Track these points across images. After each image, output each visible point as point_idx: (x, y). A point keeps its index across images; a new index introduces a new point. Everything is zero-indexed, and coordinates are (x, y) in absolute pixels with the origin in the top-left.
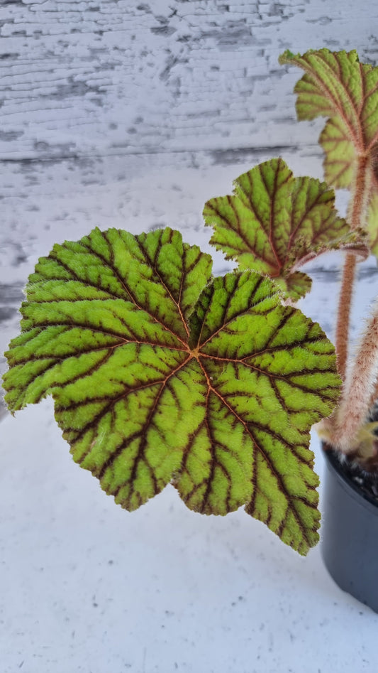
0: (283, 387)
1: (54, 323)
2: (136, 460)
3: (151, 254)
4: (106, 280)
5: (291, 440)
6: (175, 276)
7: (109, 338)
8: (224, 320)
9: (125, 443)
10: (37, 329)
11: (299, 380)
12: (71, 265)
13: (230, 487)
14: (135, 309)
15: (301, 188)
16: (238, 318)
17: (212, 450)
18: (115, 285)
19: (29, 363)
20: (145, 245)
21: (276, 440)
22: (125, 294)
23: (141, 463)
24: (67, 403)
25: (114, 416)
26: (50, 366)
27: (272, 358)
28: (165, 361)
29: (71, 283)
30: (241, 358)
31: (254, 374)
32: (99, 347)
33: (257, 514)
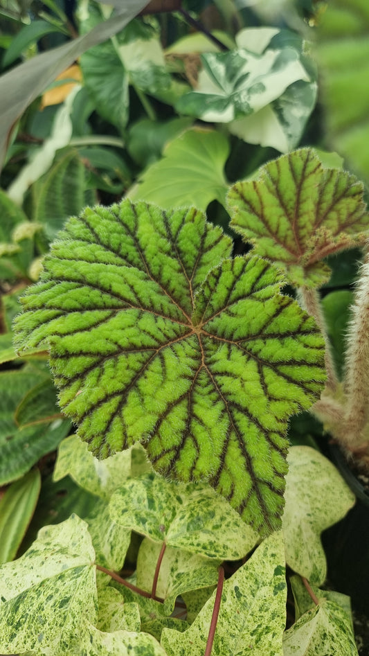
0: (269, 374)
1: (68, 280)
2: (113, 415)
3: (173, 230)
4: (126, 248)
5: (266, 426)
6: (191, 254)
7: (115, 301)
8: (228, 302)
9: (107, 398)
10: (53, 282)
11: (286, 370)
12: (96, 230)
13: (197, 458)
14: (146, 279)
15: (329, 180)
16: (240, 301)
17: (188, 421)
18: (133, 253)
19: (39, 310)
20: (169, 221)
21: (252, 423)
22: (141, 264)
23: (117, 419)
24: (62, 352)
25: (102, 372)
26: (57, 316)
27: (263, 344)
28: (164, 331)
29: (93, 246)
30: (236, 341)
31: (245, 357)
32: (104, 307)
33: (220, 488)
